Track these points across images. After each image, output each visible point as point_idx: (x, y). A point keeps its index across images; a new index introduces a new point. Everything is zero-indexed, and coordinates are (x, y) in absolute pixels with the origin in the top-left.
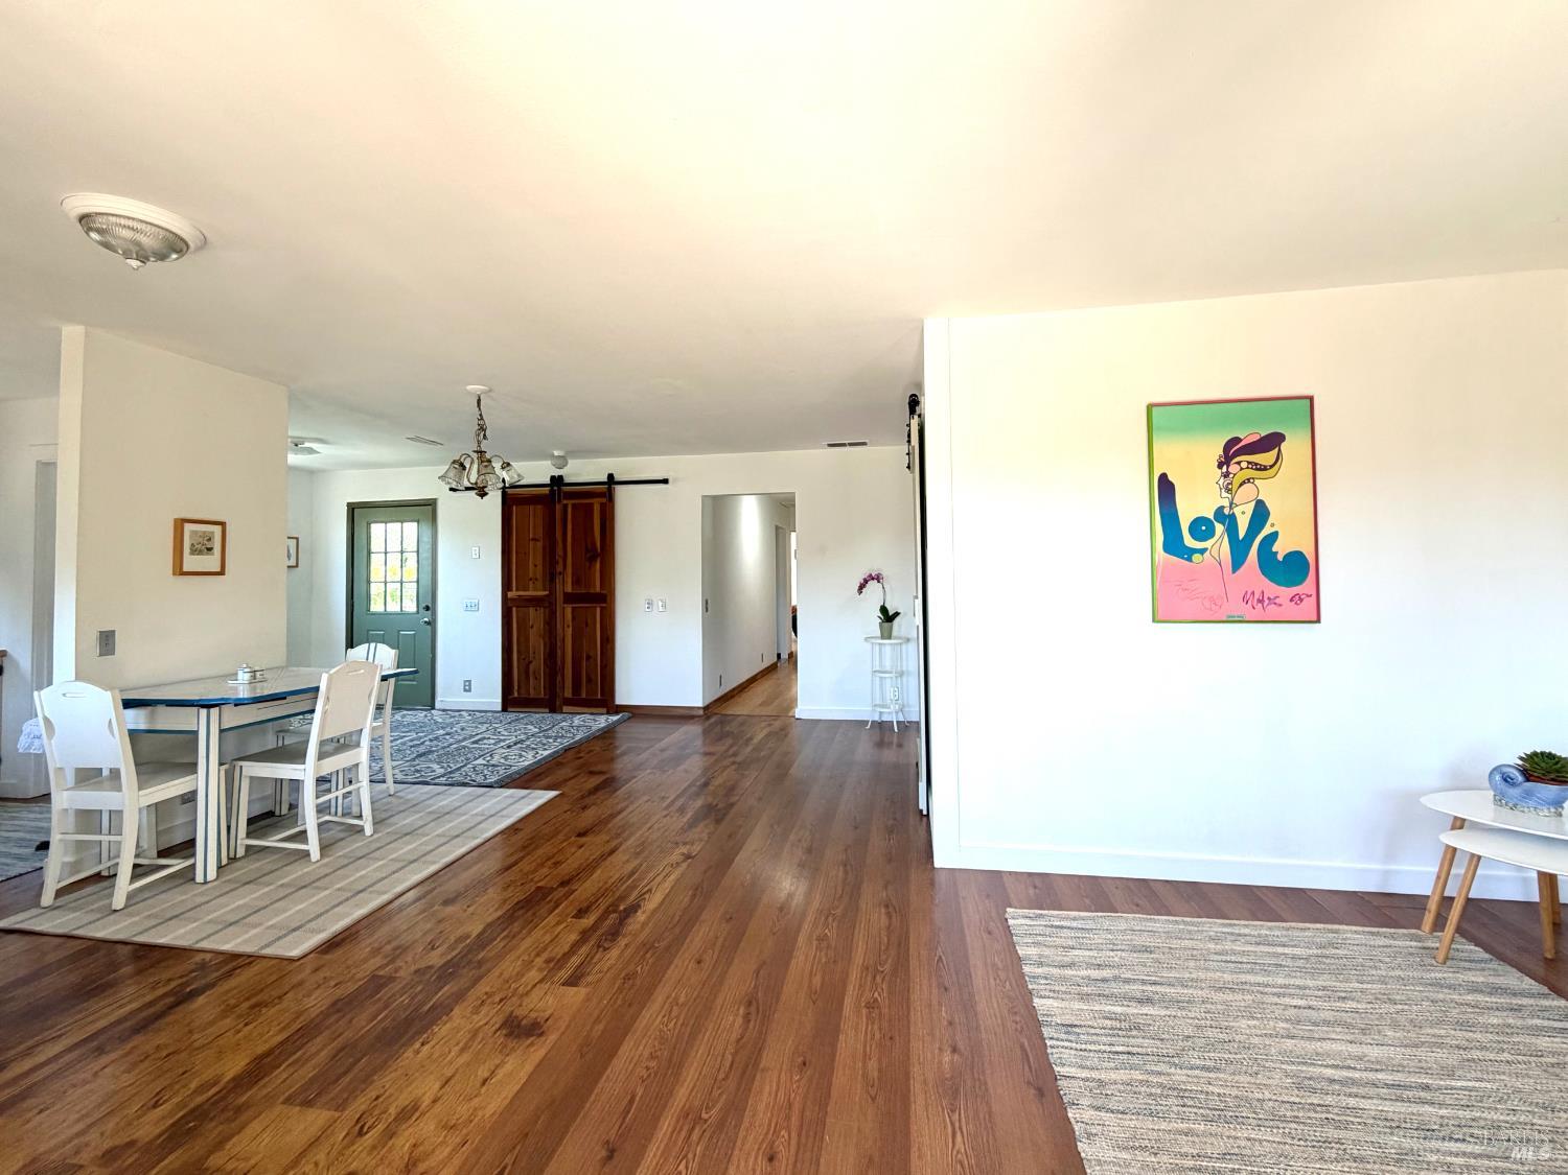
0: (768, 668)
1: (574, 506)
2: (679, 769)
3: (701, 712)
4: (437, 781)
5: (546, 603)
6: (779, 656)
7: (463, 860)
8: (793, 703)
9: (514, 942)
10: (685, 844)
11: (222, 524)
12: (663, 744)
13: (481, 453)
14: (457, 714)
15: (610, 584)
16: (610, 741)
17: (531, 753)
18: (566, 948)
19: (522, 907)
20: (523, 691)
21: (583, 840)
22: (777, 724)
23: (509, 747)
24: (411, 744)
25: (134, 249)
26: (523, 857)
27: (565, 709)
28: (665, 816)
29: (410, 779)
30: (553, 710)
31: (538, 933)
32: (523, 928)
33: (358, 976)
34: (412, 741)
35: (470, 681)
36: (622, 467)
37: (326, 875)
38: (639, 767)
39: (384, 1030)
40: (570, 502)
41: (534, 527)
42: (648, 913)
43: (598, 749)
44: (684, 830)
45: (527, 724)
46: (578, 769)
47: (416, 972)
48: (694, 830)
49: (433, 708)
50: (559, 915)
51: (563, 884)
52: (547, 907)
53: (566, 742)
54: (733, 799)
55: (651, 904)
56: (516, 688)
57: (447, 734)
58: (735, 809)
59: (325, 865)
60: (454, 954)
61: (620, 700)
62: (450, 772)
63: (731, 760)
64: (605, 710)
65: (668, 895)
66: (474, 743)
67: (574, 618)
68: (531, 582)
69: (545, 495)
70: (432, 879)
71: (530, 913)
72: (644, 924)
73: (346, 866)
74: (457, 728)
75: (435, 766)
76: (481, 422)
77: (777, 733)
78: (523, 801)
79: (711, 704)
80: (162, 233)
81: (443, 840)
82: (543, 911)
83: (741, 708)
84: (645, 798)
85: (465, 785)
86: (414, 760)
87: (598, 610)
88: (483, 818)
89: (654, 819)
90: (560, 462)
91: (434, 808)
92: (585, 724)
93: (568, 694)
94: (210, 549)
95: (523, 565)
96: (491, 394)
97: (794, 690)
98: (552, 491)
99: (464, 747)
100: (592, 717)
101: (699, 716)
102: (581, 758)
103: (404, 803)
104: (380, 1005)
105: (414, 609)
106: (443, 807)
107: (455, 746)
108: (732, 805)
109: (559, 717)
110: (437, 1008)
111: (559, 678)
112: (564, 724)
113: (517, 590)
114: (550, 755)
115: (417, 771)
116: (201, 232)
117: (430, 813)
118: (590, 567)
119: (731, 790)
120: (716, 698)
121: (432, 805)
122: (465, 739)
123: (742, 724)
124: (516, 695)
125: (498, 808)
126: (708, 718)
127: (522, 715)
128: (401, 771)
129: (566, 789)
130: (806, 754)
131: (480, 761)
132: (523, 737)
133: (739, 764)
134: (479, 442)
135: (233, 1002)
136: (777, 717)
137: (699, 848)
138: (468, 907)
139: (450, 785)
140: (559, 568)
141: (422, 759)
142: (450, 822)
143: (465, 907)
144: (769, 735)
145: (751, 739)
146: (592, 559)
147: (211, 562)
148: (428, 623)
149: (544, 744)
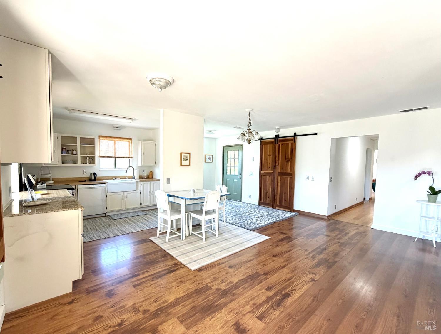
0: (359, 203)
1: (282, 144)
2: (314, 239)
3: (326, 218)
4: (237, 224)
5: (273, 175)
6: (365, 199)
7: (237, 254)
8: (370, 220)
9: (245, 290)
10: (313, 273)
11: (190, 154)
12: (308, 228)
13: (249, 130)
14: (247, 204)
15: (293, 170)
16: (291, 222)
17: (264, 221)
18: (261, 302)
19: (250, 278)
20: (265, 200)
21: (275, 258)
22: (362, 229)
23: (258, 218)
24: (234, 211)
25: (160, 86)
26: (254, 259)
27: (277, 208)
28: (306, 258)
29: (231, 222)
30: (273, 208)
31: (253, 291)
32: (249, 287)
33: (204, 283)
34: (234, 210)
35: (250, 195)
36: (299, 130)
37: (205, 247)
38: (299, 235)
39: (204, 306)
40: (281, 143)
41: (270, 151)
42: (293, 300)
43: (285, 224)
44: (313, 267)
45: (265, 211)
46: (278, 230)
47: (217, 289)
48: (317, 269)
49: (241, 201)
50: (261, 286)
51: (265, 274)
52: (258, 281)
53: (276, 220)
54: (337, 259)
55: (296, 296)
56: (263, 199)
57: (243, 210)
58: (337, 264)
59: (206, 243)
60: (228, 287)
61: (296, 207)
62: (241, 223)
63: (338, 241)
64: (290, 211)
65: (302, 294)
66: (249, 214)
67: (281, 180)
68: (268, 168)
69: (273, 141)
70: (228, 257)
71: (252, 281)
72: (291, 305)
73: (210, 245)
74: (245, 209)
75: (237, 220)
76: (250, 120)
77: (361, 233)
78: (258, 238)
79: (331, 215)
80: (165, 80)
81: (234, 245)
82: (256, 283)
83: (344, 219)
84: (299, 248)
85: (243, 228)
86: (233, 216)
87: (289, 178)
88: (246, 240)
89: (301, 258)
90: (278, 130)
91: (234, 233)
92: (283, 214)
93: (278, 203)
94: (187, 160)
95: (266, 163)
96: (253, 111)
97: (371, 215)
98: (275, 140)
99: (246, 215)
100: (285, 212)
101: (326, 219)
102: (279, 226)
103: (228, 229)
104: (205, 296)
105: (237, 174)
106: (237, 233)
107: (244, 214)
108: (336, 262)
109: (275, 210)
110: (219, 305)
111: (275, 198)
112: (276, 213)
113: (264, 170)
114: (269, 223)
115: (233, 220)
116: (172, 78)
117: (233, 234)
118: (287, 165)
119: (336, 254)
120: (333, 213)
121: (234, 232)
122: (247, 213)
123: (345, 226)
124: (263, 201)
125: (251, 238)
126: (329, 220)
127: (264, 208)
128: (229, 219)
129: (272, 237)
130: (377, 247)
131: (249, 221)
132: (263, 215)
133: (341, 243)
134: (249, 127)
135: (177, 278)
136: (361, 226)
137: (318, 278)
138: (235, 271)
139: (240, 227)
140: (277, 164)
141: (235, 217)
142: (237, 239)
143: (234, 271)
144: (358, 233)
145: (348, 233)
146: (288, 161)
147: (187, 163)
148: (240, 178)
149: (269, 219)
